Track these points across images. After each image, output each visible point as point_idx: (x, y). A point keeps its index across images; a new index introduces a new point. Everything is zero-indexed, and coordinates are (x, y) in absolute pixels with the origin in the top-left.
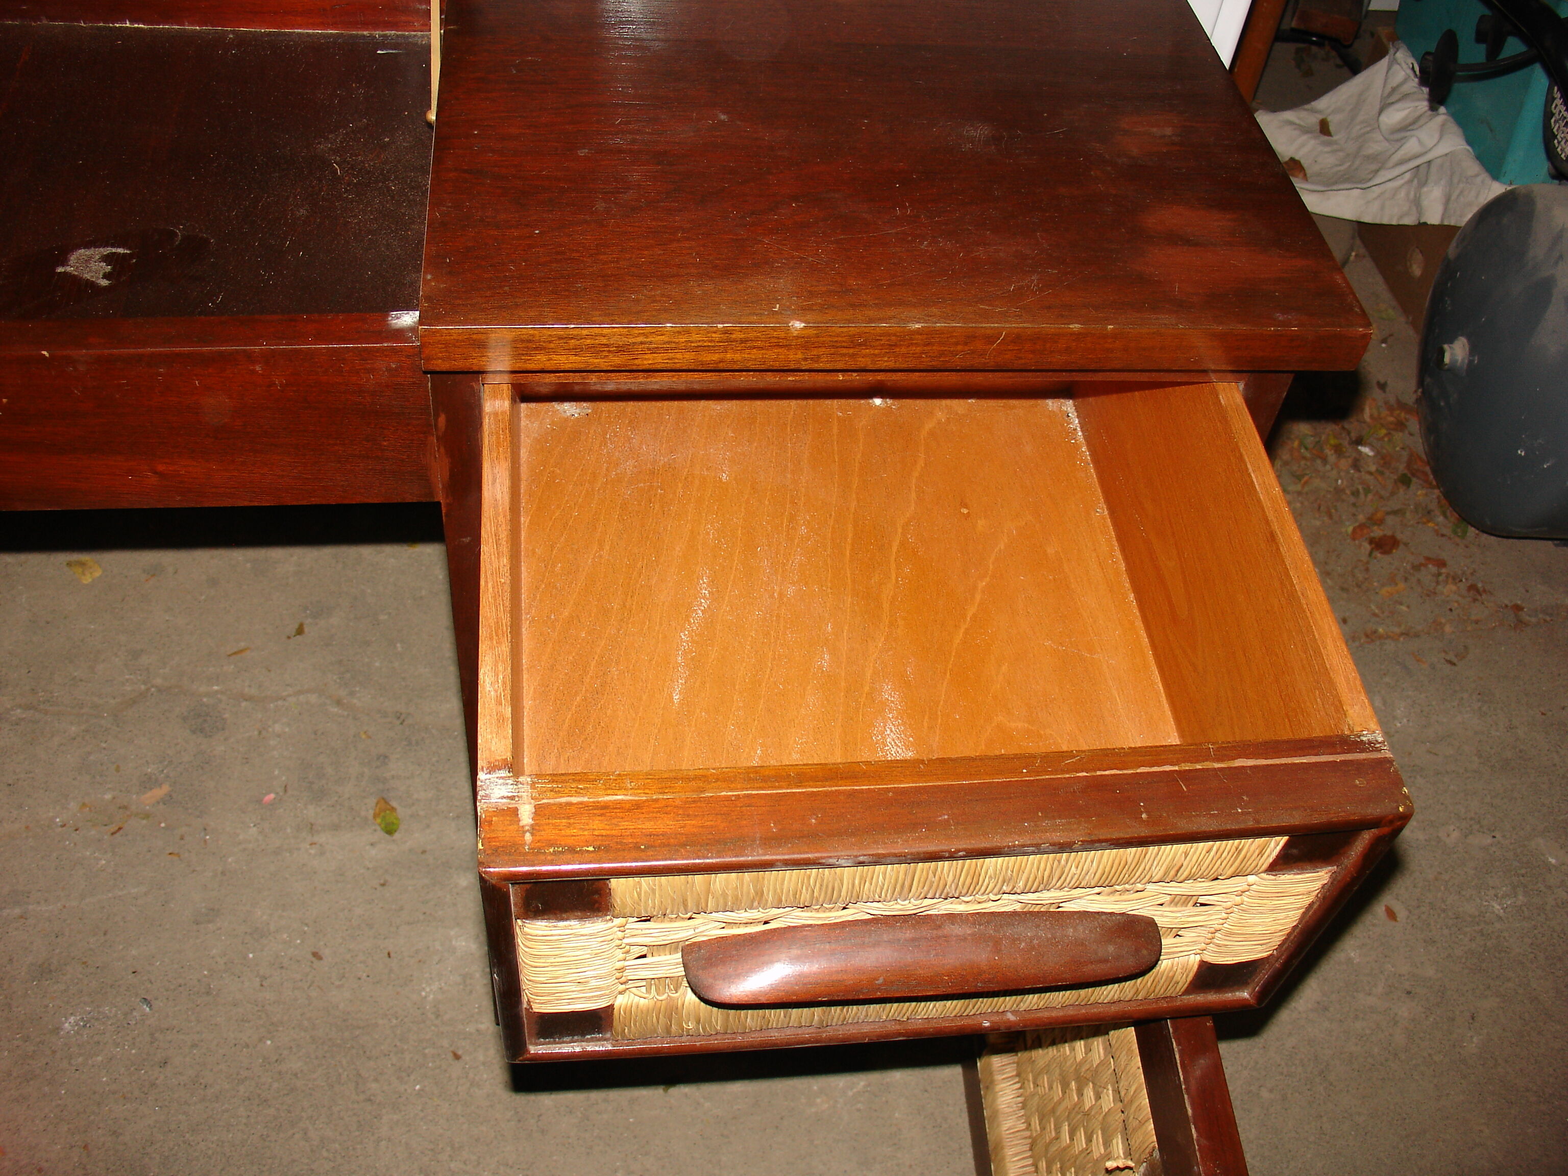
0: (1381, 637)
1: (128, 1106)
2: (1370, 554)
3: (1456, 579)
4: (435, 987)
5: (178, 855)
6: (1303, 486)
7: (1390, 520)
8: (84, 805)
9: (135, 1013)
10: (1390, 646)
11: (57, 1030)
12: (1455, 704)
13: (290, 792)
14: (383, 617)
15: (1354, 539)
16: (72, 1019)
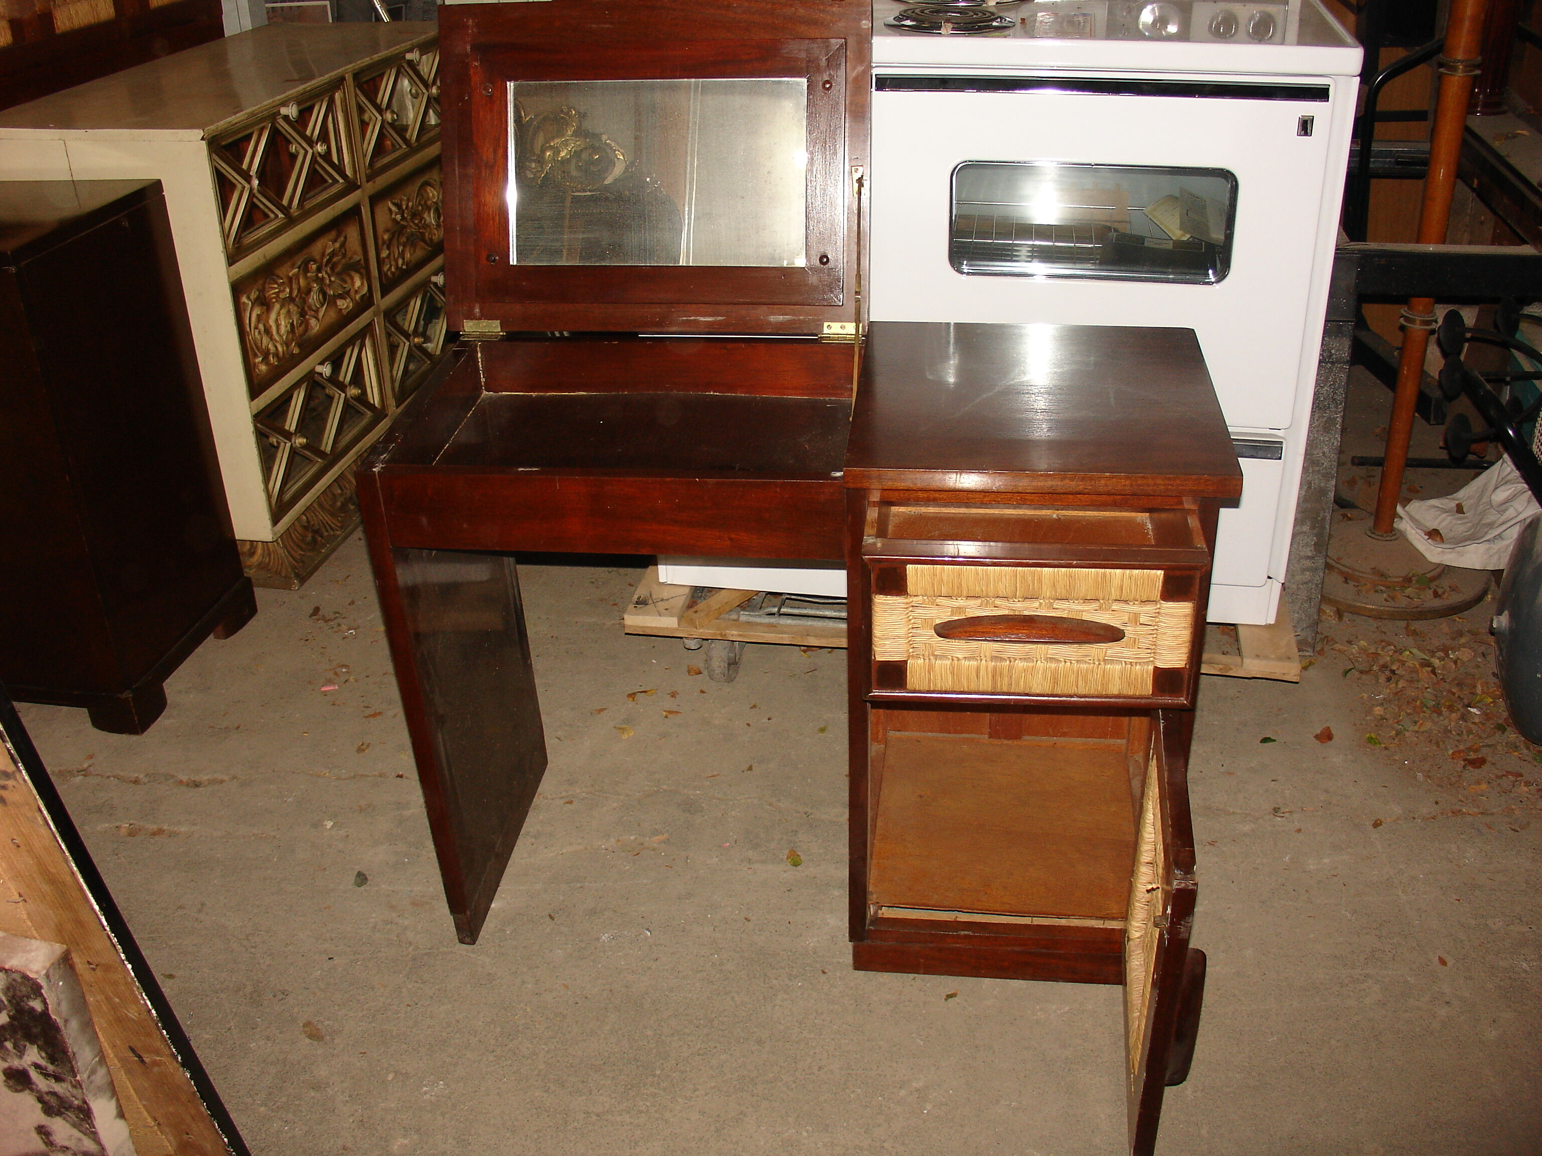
0: (1464, 814)
1: (635, 976)
2: (1464, 767)
3: (1528, 784)
4: (815, 939)
5: (671, 867)
6: (1419, 728)
7: (1484, 750)
8: (619, 840)
9: (642, 936)
10: (1469, 819)
11: (598, 939)
12: (1514, 853)
13: (738, 844)
14: (801, 766)
15: (1453, 758)
16: (607, 935)
